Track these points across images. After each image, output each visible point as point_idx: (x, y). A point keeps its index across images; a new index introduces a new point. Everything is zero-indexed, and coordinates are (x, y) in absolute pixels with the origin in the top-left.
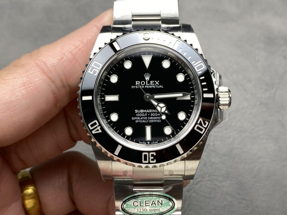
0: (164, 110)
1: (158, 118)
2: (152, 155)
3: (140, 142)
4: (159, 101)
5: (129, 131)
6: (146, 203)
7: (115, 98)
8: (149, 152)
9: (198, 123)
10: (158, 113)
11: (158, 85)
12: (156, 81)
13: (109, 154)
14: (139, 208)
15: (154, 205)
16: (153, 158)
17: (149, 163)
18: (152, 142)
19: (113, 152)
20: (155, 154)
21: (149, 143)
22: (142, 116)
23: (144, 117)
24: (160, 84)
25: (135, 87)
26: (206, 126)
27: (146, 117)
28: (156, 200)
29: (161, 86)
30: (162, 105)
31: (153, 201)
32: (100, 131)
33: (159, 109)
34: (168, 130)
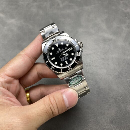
0: (67, 55)
1: (67, 58)
2: (70, 67)
3: (66, 66)
4: (65, 53)
5: (61, 65)
6: (75, 80)
7: (54, 58)
8: (69, 67)
9: (77, 54)
10: (66, 56)
12: (62, 49)
13: (60, 73)
17: (71, 70)
18: (69, 64)
19: (60, 72)
20: (71, 67)
25: (57, 53)
26: (80, 54)
27: (64, 59)
28: (77, 78)
30: (66, 54)
32: (54, 68)
33: (66, 55)
34: (71, 59)
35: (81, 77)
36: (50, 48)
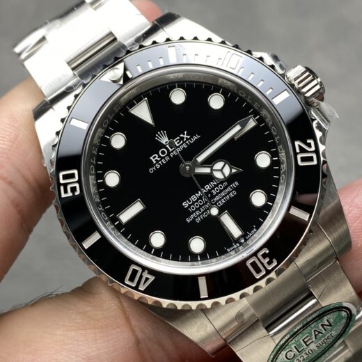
0: (227, 171)
1: (227, 190)
2: (264, 256)
3: (228, 250)
4: (210, 161)
5: (197, 245)
7: (136, 208)
8: (255, 254)
9: (298, 151)
10: (222, 182)
11: (190, 138)
12: (181, 135)
13: (194, 305)
14: (299, 358)
15: (320, 334)
16: (267, 260)
17: (268, 272)
18: (247, 235)
19: (196, 297)
20: (266, 250)
21: (242, 241)
22: (201, 206)
23: (203, 205)
24: (191, 134)
25: (156, 167)
26: (313, 148)
27: (206, 202)
28: (318, 327)
29: (195, 138)
30: (219, 165)
31: (315, 331)
32: (152, 278)
33: (218, 175)
34: (258, 199)
35: (344, 314)
36: (96, 141)
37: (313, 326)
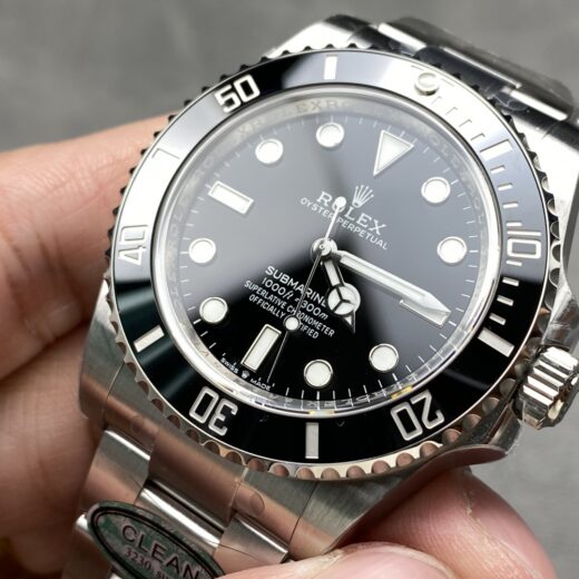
0: (343, 310)
1: (315, 323)
2: (226, 411)
3: (223, 360)
5: (214, 310)
6: (155, 551)
8: (223, 395)
9: (415, 401)
10: (326, 310)
11: (376, 236)
12: (376, 222)
13: (121, 338)
14: (133, 550)
15: (175, 570)
16: (222, 418)
17: (205, 427)
18: (256, 379)
20: (235, 410)
21: (245, 375)
22: (276, 294)
23: (280, 297)
24: (384, 235)
25: (311, 206)
26: (430, 426)
27: (285, 299)
28: (183, 562)
29: (380, 243)
30: (350, 292)
31: (175, 558)
32: (138, 261)
33: (333, 300)
34: (318, 373)
37: (180, 551)
